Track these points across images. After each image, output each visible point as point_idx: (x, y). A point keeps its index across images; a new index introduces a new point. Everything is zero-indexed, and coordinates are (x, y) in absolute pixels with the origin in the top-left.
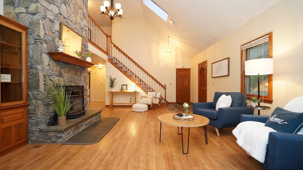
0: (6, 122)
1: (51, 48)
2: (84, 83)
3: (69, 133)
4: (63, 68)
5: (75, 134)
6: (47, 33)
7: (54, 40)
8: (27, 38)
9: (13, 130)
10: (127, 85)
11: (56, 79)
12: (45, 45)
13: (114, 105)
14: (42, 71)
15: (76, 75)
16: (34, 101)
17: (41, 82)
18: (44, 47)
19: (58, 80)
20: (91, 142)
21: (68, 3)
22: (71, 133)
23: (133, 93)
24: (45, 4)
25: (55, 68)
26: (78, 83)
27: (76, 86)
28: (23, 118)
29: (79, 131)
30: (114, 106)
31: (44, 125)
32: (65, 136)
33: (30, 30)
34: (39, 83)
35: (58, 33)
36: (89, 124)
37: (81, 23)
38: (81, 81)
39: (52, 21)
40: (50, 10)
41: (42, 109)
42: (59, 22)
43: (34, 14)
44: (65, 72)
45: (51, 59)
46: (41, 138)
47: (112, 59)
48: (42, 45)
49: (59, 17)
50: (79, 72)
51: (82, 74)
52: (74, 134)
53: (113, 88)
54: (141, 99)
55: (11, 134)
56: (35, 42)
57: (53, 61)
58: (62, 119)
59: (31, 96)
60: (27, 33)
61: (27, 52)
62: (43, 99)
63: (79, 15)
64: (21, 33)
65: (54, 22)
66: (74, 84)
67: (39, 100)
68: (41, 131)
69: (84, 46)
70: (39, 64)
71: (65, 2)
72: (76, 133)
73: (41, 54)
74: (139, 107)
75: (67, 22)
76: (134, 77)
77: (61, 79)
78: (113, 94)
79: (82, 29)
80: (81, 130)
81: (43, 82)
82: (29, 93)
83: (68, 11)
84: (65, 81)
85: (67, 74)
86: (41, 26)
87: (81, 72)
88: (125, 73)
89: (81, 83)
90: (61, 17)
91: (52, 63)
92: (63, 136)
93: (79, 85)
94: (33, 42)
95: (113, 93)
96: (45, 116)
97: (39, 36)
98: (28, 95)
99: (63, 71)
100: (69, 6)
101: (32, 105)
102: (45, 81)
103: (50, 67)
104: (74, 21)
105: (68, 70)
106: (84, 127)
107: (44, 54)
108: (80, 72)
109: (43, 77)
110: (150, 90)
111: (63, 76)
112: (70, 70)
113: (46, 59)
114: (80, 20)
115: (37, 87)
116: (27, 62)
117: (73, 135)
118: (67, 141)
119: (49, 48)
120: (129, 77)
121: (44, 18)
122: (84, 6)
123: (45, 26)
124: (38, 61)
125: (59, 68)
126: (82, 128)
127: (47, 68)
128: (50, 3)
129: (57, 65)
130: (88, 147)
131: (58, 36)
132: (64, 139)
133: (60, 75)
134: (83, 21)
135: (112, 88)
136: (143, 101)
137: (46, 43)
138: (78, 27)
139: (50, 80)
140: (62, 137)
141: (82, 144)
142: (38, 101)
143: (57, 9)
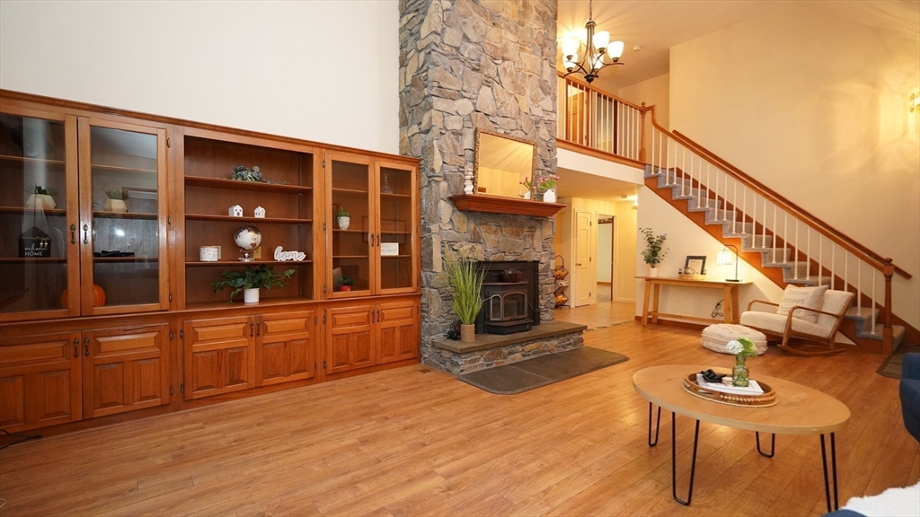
0: (388, 320)
1: (455, 186)
2: (544, 253)
3: (474, 361)
4: (482, 224)
5: (489, 367)
6: (448, 161)
7: (461, 169)
8: (418, 177)
9: (398, 334)
10: (704, 258)
11: (465, 248)
12: (444, 185)
13: (659, 318)
14: (438, 234)
15: (518, 235)
16: (427, 289)
17: (437, 255)
18: (441, 189)
19: (472, 250)
20: (499, 390)
21: (497, 79)
22: (480, 363)
23: (722, 287)
24: (444, 105)
25: (466, 226)
26: (523, 255)
27: (515, 262)
28: (411, 317)
29: (503, 362)
30: (659, 320)
31: (441, 335)
32: (465, 365)
33: (422, 162)
34: (432, 256)
35: (471, 152)
36: (534, 353)
37: (534, 109)
38: (534, 249)
39: (458, 134)
40: (454, 113)
41: (437, 305)
42: (472, 131)
43: (427, 132)
44: (486, 232)
45: (455, 209)
46: (434, 358)
47: (656, 178)
48: (438, 185)
49: (474, 119)
50: (526, 229)
51: (538, 232)
52: (488, 365)
53: (657, 265)
54: (749, 309)
55: (394, 339)
56: (429, 182)
57: (459, 212)
58: (468, 330)
59: (424, 279)
60: (419, 169)
61: (419, 201)
62: (439, 286)
63: (528, 92)
64: (410, 172)
65: (461, 135)
66: (510, 258)
67: (433, 288)
68: (434, 345)
69: (544, 162)
70: (433, 223)
71: (489, 80)
72: (494, 366)
73: (436, 203)
74: (721, 336)
75: (493, 123)
76: (731, 230)
77: (479, 247)
78: (657, 286)
79: (537, 122)
80: (509, 361)
81: (440, 255)
82: (422, 274)
83: (496, 97)
84: (488, 250)
85: (493, 236)
86: (436, 149)
87: (532, 229)
88: (698, 218)
89: (534, 253)
90: (477, 116)
91: (459, 217)
92: (460, 363)
93: (525, 259)
94: (426, 183)
95: (657, 282)
96: (444, 320)
97: (433, 170)
98: (420, 278)
99: (482, 230)
100: (500, 83)
101: (425, 297)
102: (443, 253)
103: (453, 226)
104: (513, 113)
105: (495, 228)
106: (518, 357)
107: (442, 201)
108: (531, 227)
109: (440, 245)
110: (801, 280)
111: (482, 241)
112: (500, 226)
113: (445, 209)
114: (531, 103)
115: (430, 264)
116: (418, 221)
117: (485, 368)
118: (466, 376)
119: (452, 187)
120: (715, 230)
121: (441, 133)
122: (546, 63)
123: (442, 148)
124: (432, 217)
125: (472, 226)
126: (513, 359)
127: (448, 228)
128: (454, 100)
129: (469, 220)
130: (487, 395)
131: (470, 159)
132: (462, 371)
133: (476, 239)
134: (540, 103)
135: (653, 267)
136: (753, 317)
137: (445, 179)
138: (523, 125)
139: (453, 250)
140: (459, 365)
141: (482, 387)
142: (432, 290)
143: (470, 103)
